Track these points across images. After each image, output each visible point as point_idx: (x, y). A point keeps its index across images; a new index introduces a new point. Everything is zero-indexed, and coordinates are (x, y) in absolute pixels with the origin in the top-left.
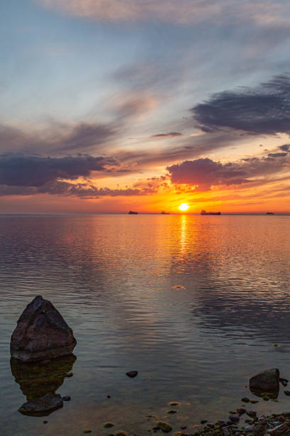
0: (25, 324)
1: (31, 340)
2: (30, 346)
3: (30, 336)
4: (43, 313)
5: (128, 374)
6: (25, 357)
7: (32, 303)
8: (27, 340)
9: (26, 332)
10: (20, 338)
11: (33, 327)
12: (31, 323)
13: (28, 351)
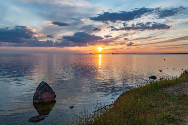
0: (38, 91)
1: (39, 96)
2: (39, 98)
3: (39, 94)
4: (44, 87)
5: (70, 107)
6: (37, 102)
7: (41, 83)
8: (38, 96)
9: (38, 93)
10: (36, 95)
11: (40, 92)
12: (40, 90)
13: (38, 100)
